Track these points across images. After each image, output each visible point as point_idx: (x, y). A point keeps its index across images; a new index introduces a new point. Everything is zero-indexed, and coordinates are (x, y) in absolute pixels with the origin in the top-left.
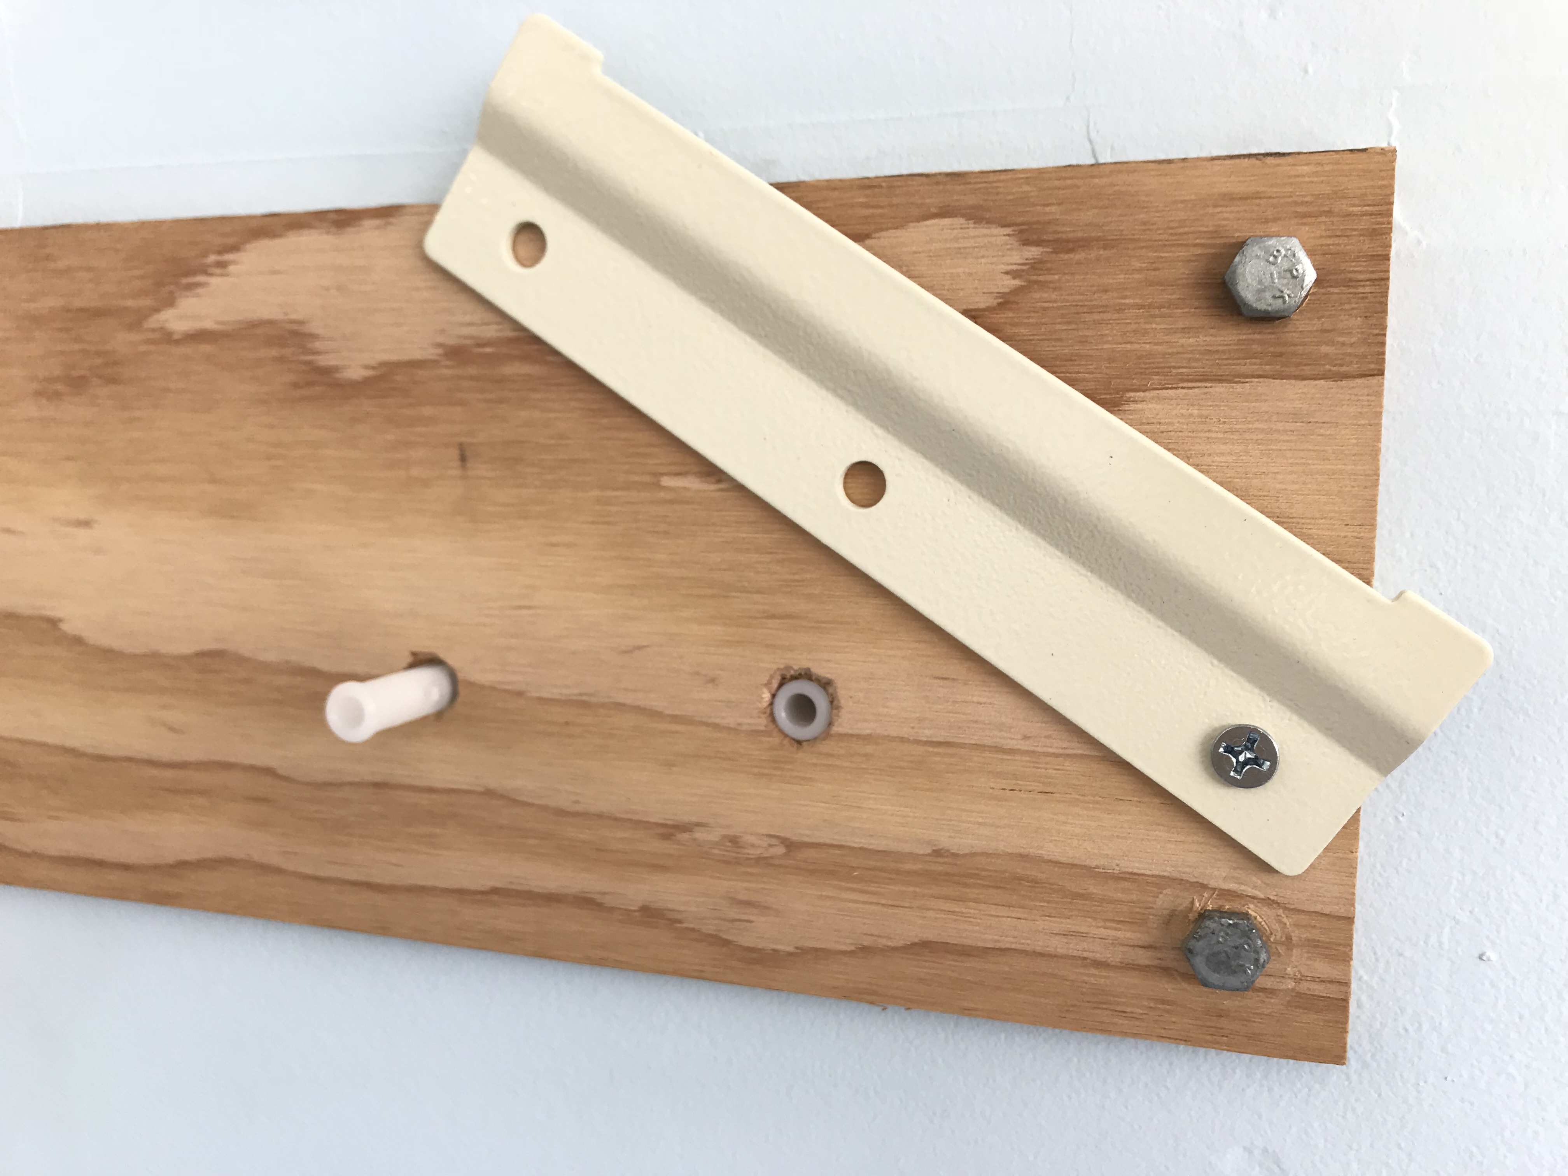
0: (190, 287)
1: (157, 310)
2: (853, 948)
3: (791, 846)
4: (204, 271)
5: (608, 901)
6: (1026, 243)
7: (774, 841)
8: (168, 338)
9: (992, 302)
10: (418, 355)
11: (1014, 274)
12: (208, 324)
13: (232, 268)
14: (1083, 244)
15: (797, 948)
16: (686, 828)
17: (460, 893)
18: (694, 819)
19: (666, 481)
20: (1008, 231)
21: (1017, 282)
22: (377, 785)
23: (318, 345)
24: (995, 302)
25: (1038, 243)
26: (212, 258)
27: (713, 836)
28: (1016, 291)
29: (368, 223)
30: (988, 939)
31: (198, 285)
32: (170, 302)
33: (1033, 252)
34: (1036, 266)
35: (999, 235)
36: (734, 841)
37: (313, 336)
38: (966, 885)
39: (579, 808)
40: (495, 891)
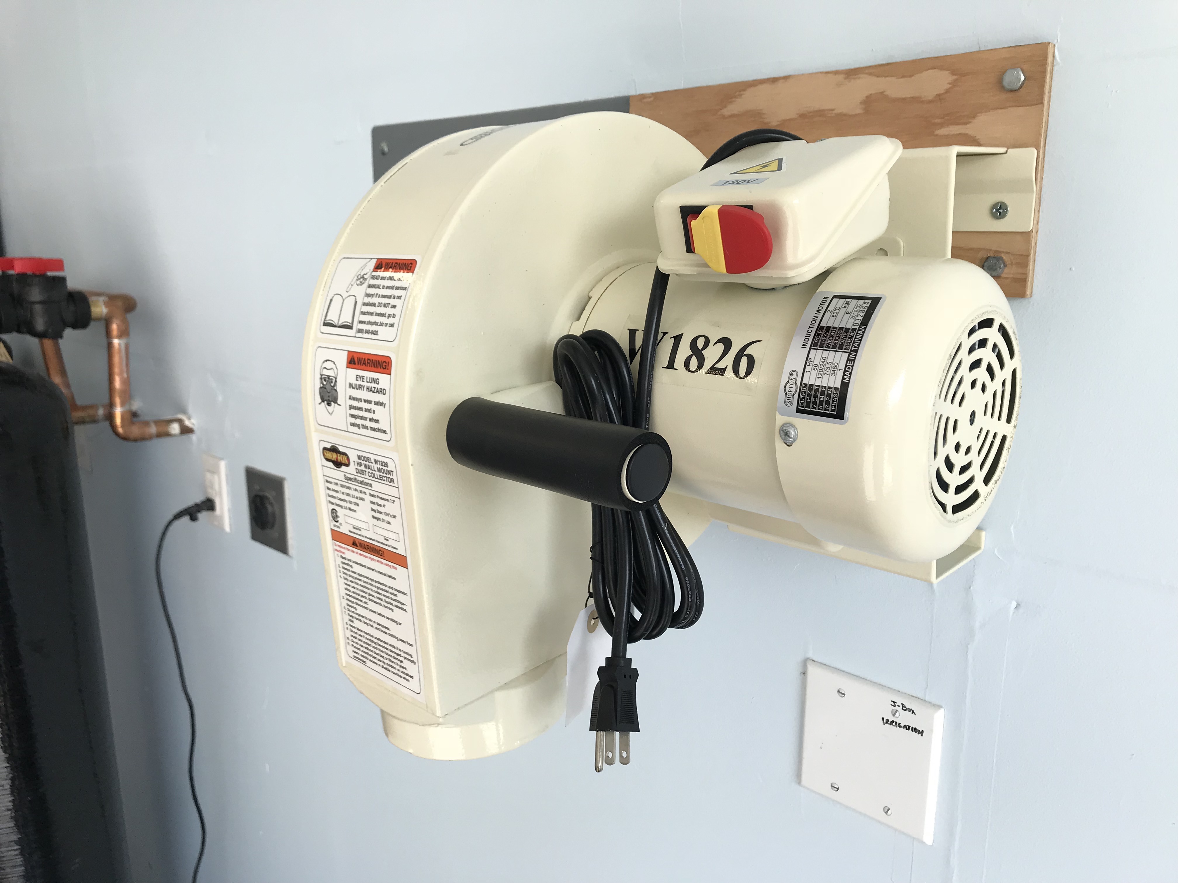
0: (731, 102)
4: (736, 97)
6: (954, 75)
8: (724, 117)
10: (792, 117)
11: (949, 84)
12: (735, 112)
13: (743, 96)
20: (949, 72)
21: (950, 86)
23: (765, 116)
24: (944, 92)
26: (737, 93)
28: (950, 88)
29: (781, 81)
31: (734, 101)
32: (725, 107)
33: (955, 77)
35: (946, 73)
37: (764, 114)
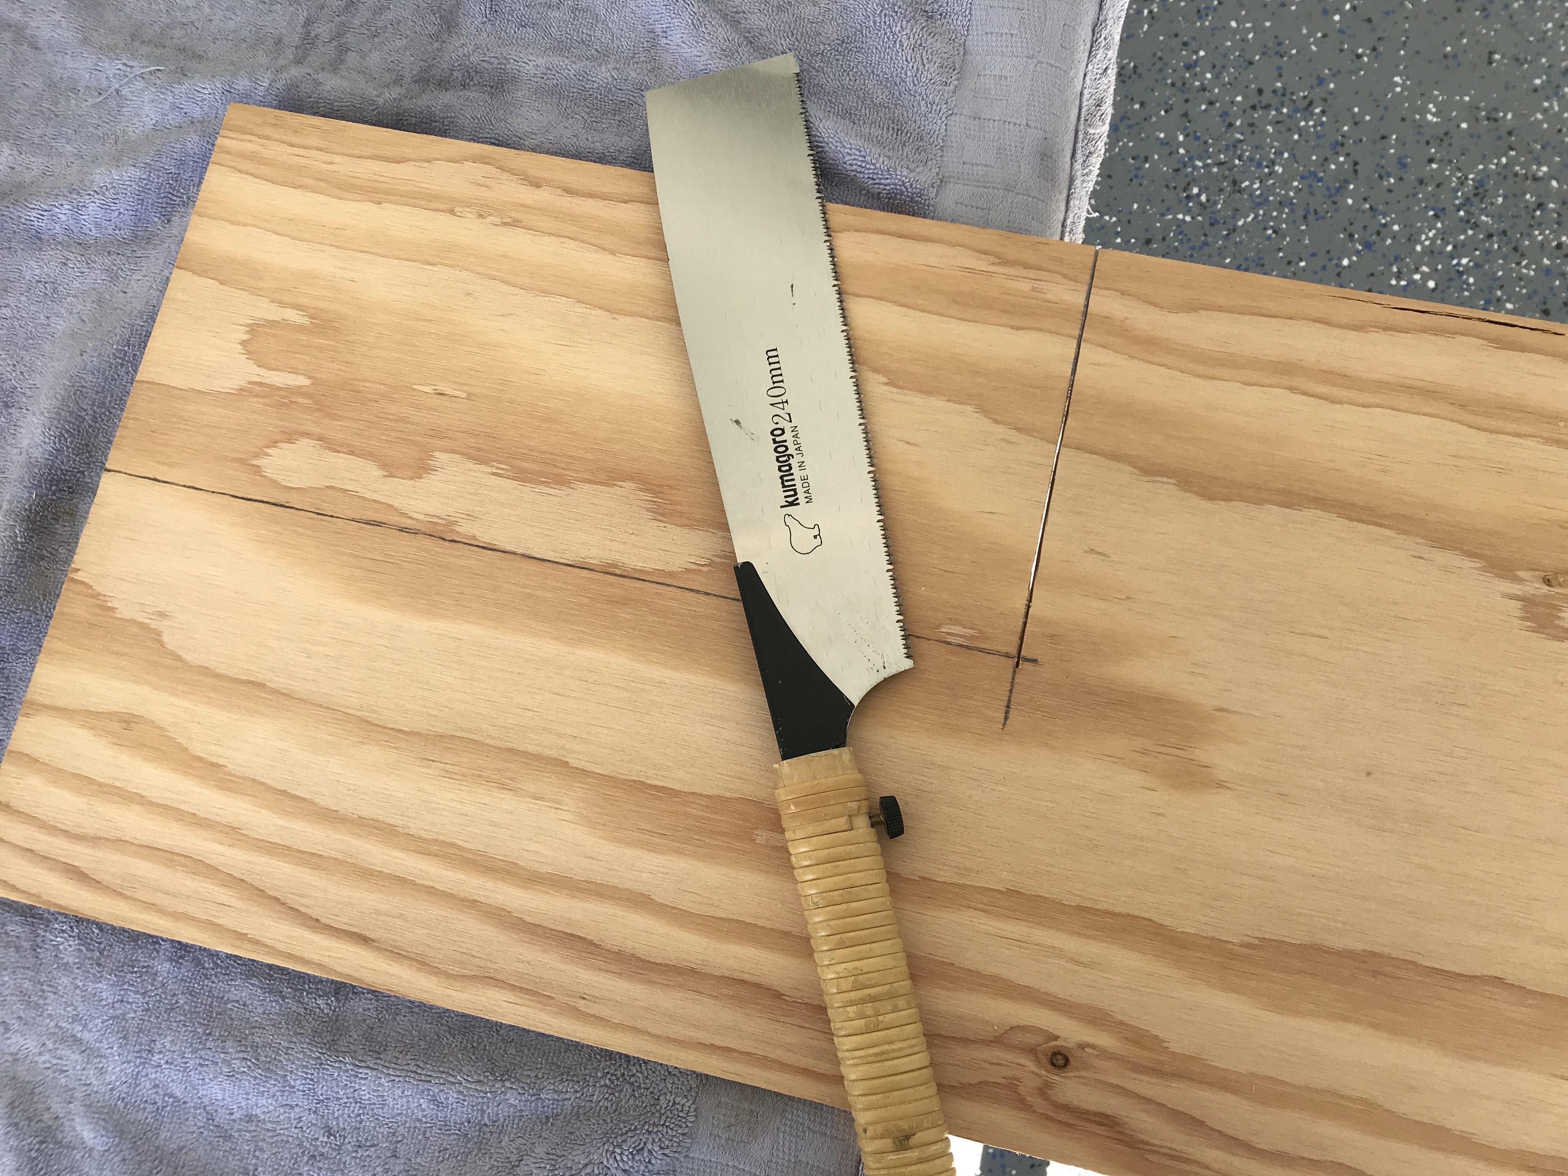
7: (458, 214)
9: (280, 444)
14: (234, 460)
16: (505, 224)
18: (498, 228)
25: (253, 465)
27: (490, 219)
30: (367, 163)
34: (257, 456)
38: (370, 187)
39: (562, 240)
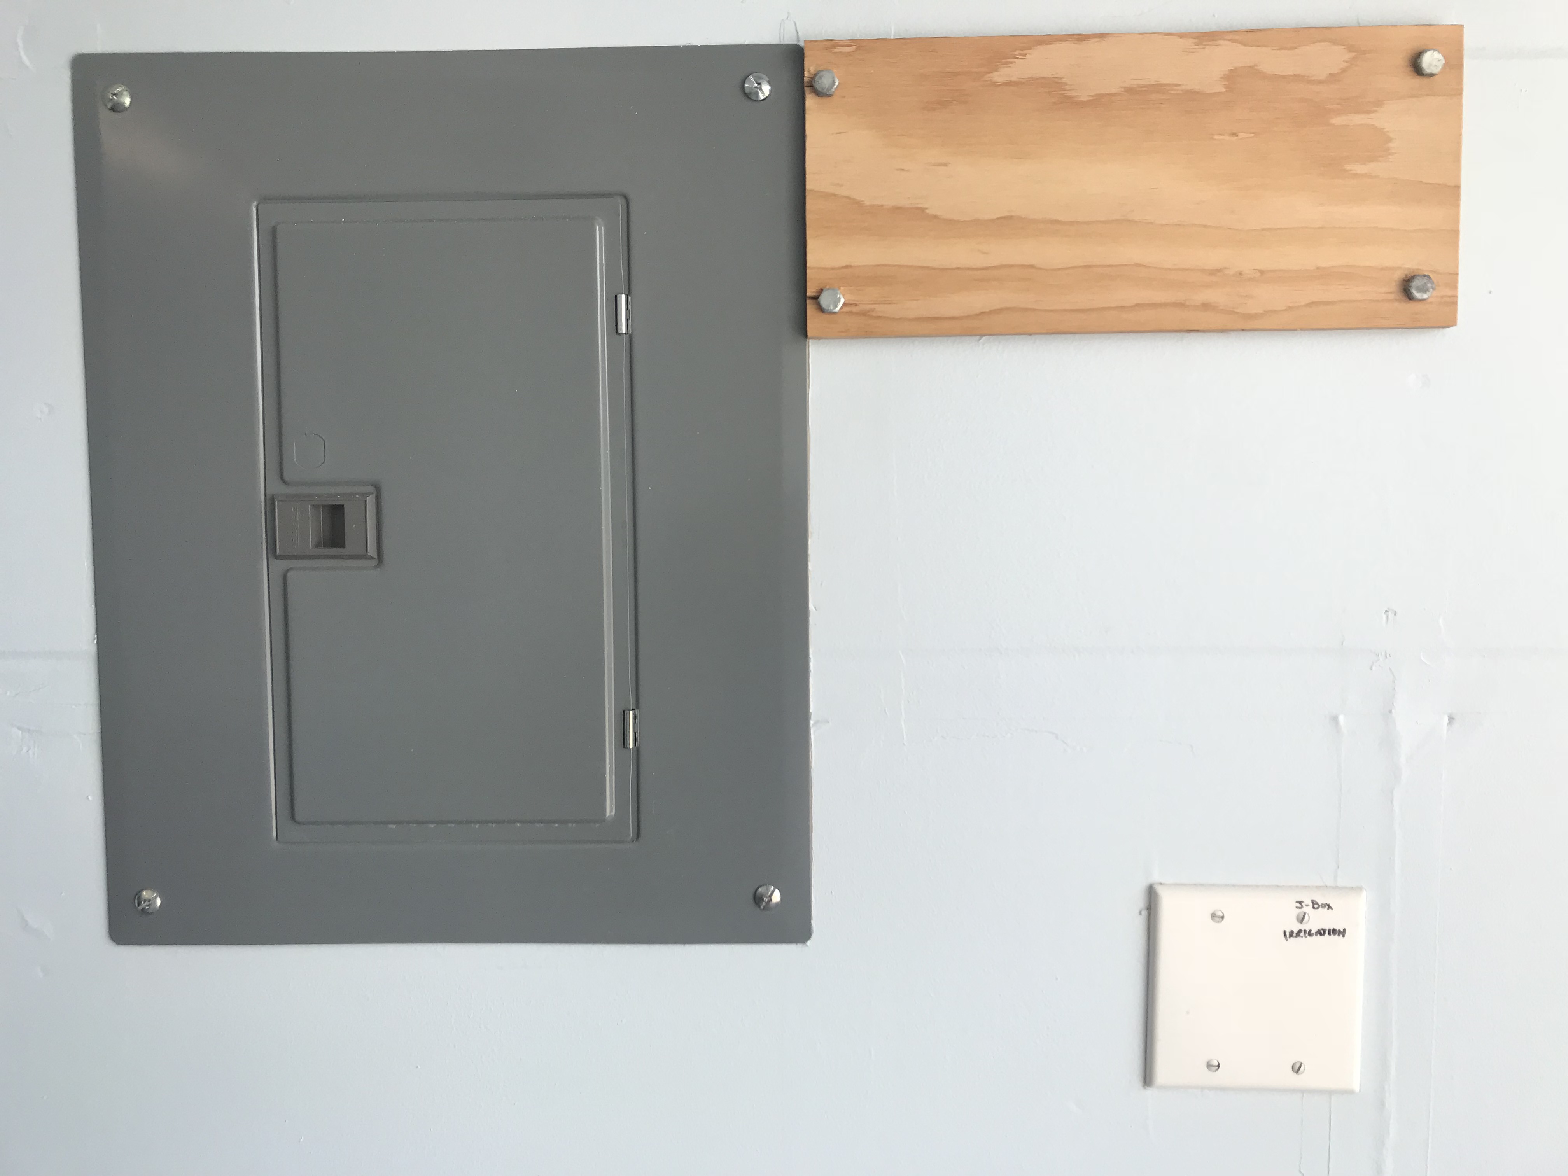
0: (1006, 64)
1: (989, 73)
2: (1286, 308)
3: (1262, 272)
4: (1013, 57)
5: (1188, 303)
9: (1339, 71)
10: (1113, 91)
13: (1028, 56)
14: (1369, 52)
15: (1265, 311)
17: (1123, 308)
18: (1224, 267)
19: (1216, 137)
21: (1347, 64)
22: (1085, 266)
23: (1067, 87)
25: (1354, 52)
26: (1017, 53)
27: (1232, 272)
28: (1347, 67)
29: (1093, 39)
31: (1010, 63)
32: (995, 70)
35: (1341, 48)
36: (1241, 274)
37: (1066, 84)
38: (1328, 279)
39: (1177, 267)
40: (1137, 305)
